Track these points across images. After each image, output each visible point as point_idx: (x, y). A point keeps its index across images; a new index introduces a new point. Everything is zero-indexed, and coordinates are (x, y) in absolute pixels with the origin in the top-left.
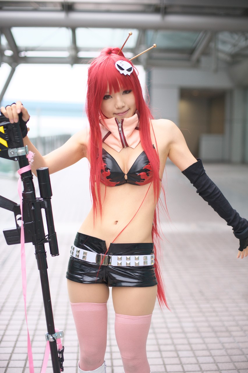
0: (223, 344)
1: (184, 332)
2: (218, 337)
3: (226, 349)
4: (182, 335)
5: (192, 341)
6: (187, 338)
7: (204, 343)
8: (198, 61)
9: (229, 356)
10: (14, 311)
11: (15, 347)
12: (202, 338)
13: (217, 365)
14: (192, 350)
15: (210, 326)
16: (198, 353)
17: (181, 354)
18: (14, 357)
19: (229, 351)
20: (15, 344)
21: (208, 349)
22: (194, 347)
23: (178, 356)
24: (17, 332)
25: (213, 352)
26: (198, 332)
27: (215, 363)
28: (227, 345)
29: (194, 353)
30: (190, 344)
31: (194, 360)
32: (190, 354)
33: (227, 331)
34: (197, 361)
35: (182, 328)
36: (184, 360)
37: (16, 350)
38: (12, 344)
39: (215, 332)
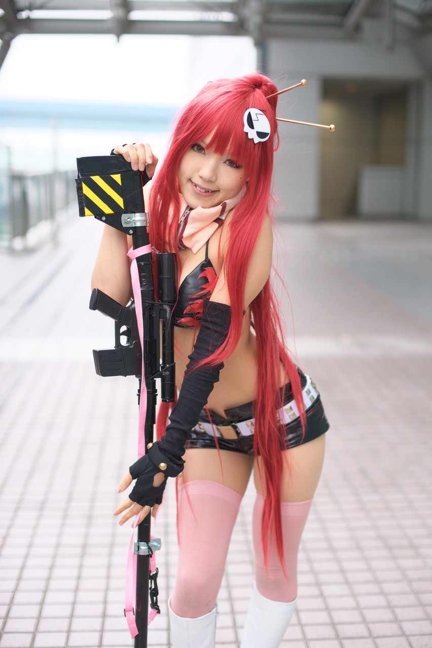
0: (403, 571)
1: (332, 549)
2: (394, 558)
3: (410, 581)
4: (329, 555)
5: (347, 565)
6: (337, 560)
7: (370, 569)
8: (358, 28)
9: (416, 593)
10: (17, 509)
11: (19, 579)
12: (366, 559)
13: (393, 612)
14: (347, 582)
15: (380, 537)
16: (358, 589)
17: (327, 590)
18: (19, 597)
19: (416, 585)
20: (21, 573)
21: (377, 582)
22: (351, 577)
23: (322, 595)
24: (23, 551)
25: (387, 587)
26: (359, 548)
27: (390, 607)
28: (411, 574)
29: (351, 589)
30: (342, 571)
31: (350, 602)
32: (344, 590)
33: (412, 546)
34: (357, 603)
35: (328, 540)
36: (332, 602)
37: (23, 585)
38: (15, 574)
39: (390, 548)
